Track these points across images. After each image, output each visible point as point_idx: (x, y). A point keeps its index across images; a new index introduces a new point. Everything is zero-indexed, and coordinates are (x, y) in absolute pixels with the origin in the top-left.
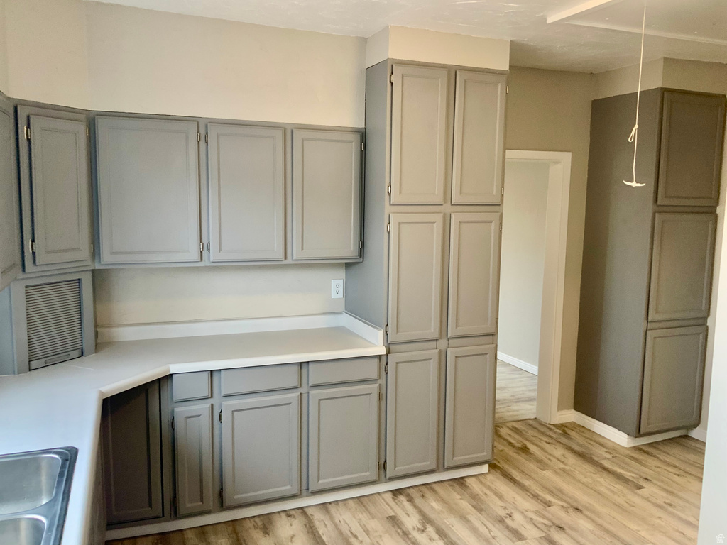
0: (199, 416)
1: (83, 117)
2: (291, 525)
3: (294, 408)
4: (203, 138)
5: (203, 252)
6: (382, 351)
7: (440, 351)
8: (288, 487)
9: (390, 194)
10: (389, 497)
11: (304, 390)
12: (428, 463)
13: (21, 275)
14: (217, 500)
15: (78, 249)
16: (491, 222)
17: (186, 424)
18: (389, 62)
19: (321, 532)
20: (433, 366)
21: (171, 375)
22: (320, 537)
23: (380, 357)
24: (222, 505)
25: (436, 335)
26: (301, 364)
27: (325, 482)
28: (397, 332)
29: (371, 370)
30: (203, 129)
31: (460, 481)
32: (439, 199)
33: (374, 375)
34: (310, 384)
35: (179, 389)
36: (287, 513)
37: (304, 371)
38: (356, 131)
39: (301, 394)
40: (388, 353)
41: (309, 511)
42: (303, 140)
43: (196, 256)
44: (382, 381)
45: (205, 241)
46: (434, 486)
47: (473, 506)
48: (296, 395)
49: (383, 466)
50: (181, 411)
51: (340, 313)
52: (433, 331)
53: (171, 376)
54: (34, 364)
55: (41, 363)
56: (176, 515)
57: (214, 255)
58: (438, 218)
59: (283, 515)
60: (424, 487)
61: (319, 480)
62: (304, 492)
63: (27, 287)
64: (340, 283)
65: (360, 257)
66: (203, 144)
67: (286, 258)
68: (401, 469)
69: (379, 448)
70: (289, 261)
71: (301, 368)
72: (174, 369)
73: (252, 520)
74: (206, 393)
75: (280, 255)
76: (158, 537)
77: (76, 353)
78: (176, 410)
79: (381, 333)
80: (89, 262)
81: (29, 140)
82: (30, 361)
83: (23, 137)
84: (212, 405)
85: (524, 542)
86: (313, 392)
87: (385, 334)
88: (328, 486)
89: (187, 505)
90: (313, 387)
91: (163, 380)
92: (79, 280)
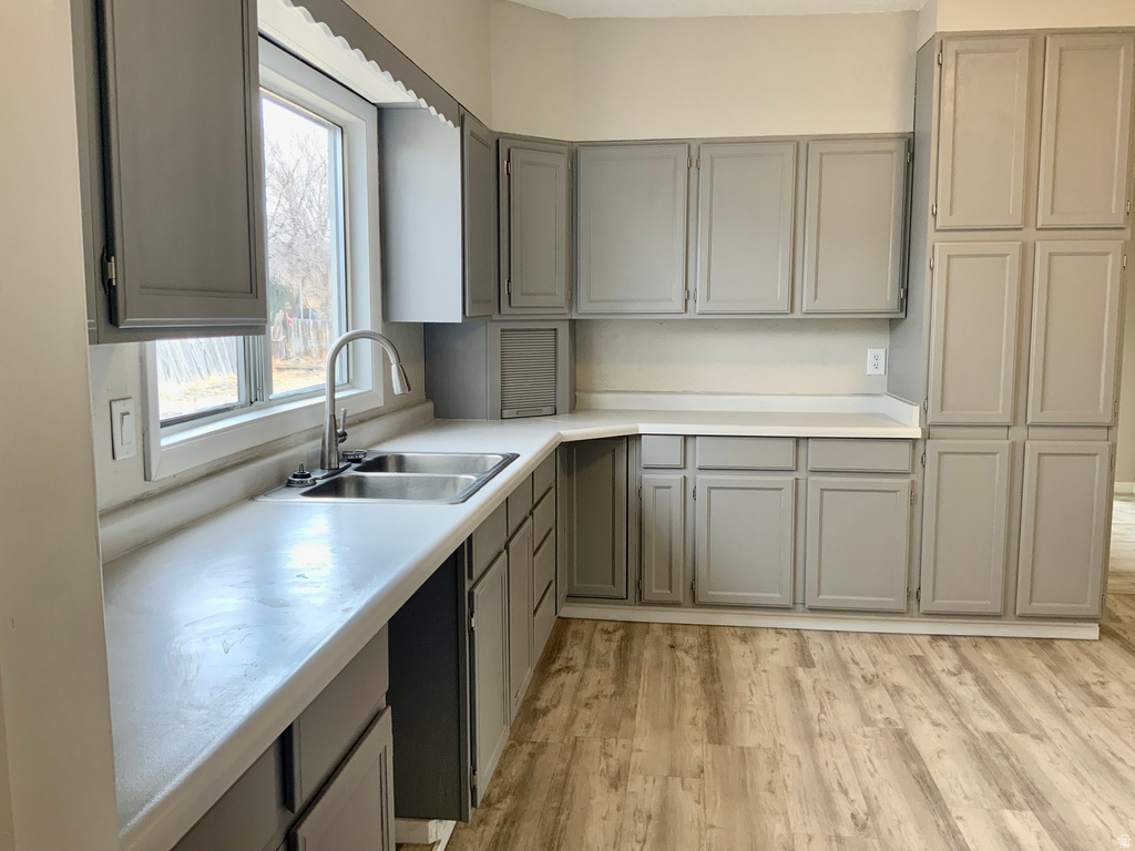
0: (669, 488)
1: (565, 149)
2: (778, 641)
3: (788, 494)
4: (693, 164)
5: (689, 302)
6: (916, 433)
7: (1013, 443)
8: (778, 595)
9: (935, 215)
10: (924, 641)
11: (801, 474)
12: (989, 603)
13: (496, 317)
14: (688, 591)
15: (553, 294)
16: (1108, 254)
17: (655, 493)
18: (937, 37)
19: (812, 652)
20: (1000, 464)
21: (640, 435)
22: (809, 655)
23: (914, 441)
24: (695, 601)
25: (1007, 419)
26: (798, 439)
27: (827, 599)
28: (942, 409)
29: (900, 458)
30: (693, 153)
31: (1046, 643)
32: (1016, 221)
33: (905, 467)
34: (809, 468)
35: (649, 453)
36: (778, 631)
37: (802, 450)
38: (901, 136)
39: (797, 479)
40: (927, 436)
41: (805, 634)
42: (821, 154)
43: (680, 307)
44: (917, 477)
45: (691, 288)
46: (1000, 640)
47: (1047, 665)
48: (790, 478)
49: (914, 595)
50: (651, 478)
51: (879, 395)
52: (1002, 412)
53: (639, 436)
54: (506, 413)
55: (513, 413)
56: (641, 600)
57: (700, 306)
58: (1013, 249)
59: (772, 632)
60: (982, 640)
61: (819, 594)
62: (799, 607)
63: (503, 330)
64: (881, 352)
65: (901, 311)
66: (693, 170)
67: (792, 311)
68: (942, 604)
69: (910, 567)
70: (799, 314)
71: (797, 445)
72: (642, 428)
73: (732, 629)
74: (678, 462)
75: (785, 307)
76: (621, 623)
77: (549, 410)
78: (644, 476)
79: (916, 410)
80: (566, 310)
81: (509, 174)
82: (502, 409)
83: (503, 171)
84: (685, 477)
85: (1105, 709)
86: (812, 478)
87: (923, 412)
88: (832, 605)
89: (653, 589)
90: (814, 471)
91: (632, 440)
92: (555, 330)
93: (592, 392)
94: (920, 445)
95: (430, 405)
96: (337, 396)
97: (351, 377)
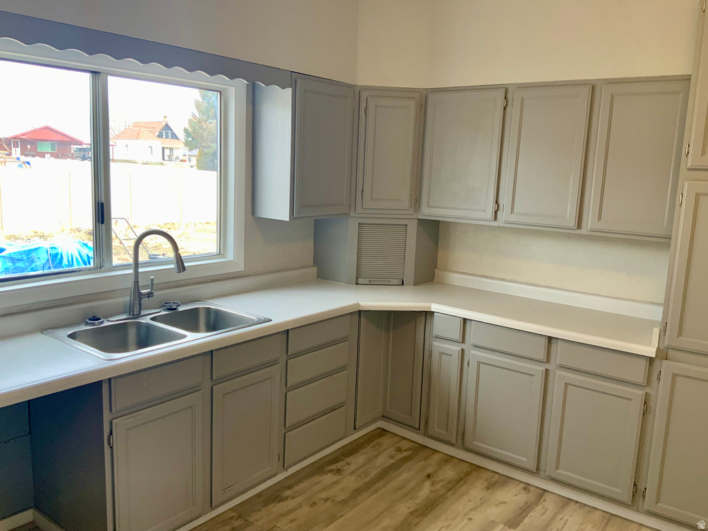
0: (451, 355)
1: (417, 96)
2: (516, 495)
4: (508, 104)
5: (499, 213)
6: (652, 352)
8: (525, 459)
9: (687, 155)
11: (550, 367)
14: (460, 436)
15: (399, 200)
17: (440, 357)
19: (530, 515)
21: (434, 312)
22: (525, 516)
23: (649, 359)
24: (463, 445)
26: (550, 338)
27: (562, 473)
28: (679, 336)
30: (509, 95)
33: (641, 379)
34: (558, 363)
35: (438, 327)
36: (528, 486)
37: (553, 348)
39: (547, 370)
41: (546, 496)
42: (612, 95)
43: (491, 217)
44: (652, 390)
45: (499, 203)
48: (541, 368)
49: (640, 493)
50: (438, 345)
53: (432, 313)
54: (360, 281)
55: (367, 281)
56: (427, 434)
57: (505, 217)
59: (522, 486)
61: (557, 468)
62: (541, 474)
63: (359, 224)
66: (509, 109)
67: (579, 228)
69: (638, 468)
70: (583, 231)
71: (549, 344)
72: (435, 307)
74: (458, 337)
75: (573, 224)
76: (418, 446)
77: (397, 282)
78: (434, 343)
79: (657, 331)
80: (411, 212)
81: (366, 115)
82: (357, 278)
83: (362, 113)
84: (463, 350)
86: (559, 372)
87: (662, 334)
88: (564, 479)
89: (435, 429)
90: (562, 367)
91: (428, 314)
92: (406, 225)
93: (445, 270)
94: (657, 363)
95: (315, 269)
96: (140, 270)
97: (222, 251)
